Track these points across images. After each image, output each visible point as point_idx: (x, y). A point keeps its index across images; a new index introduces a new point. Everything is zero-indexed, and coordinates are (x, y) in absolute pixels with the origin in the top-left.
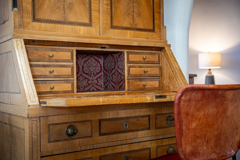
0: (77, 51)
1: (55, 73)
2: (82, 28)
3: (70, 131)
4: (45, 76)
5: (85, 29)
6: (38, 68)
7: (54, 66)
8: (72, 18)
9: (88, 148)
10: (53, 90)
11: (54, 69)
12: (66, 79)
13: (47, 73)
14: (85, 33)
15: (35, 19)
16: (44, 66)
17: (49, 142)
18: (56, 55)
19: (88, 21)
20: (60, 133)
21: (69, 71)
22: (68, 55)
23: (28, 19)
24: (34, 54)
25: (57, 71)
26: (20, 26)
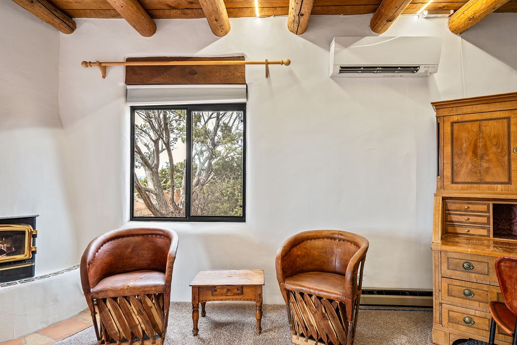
0: (494, 204)
1: (470, 221)
2: (499, 186)
3: (465, 265)
4: (461, 222)
5: (503, 187)
6: (455, 216)
7: (470, 215)
8: (488, 179)
9: (484, 282)
10: (468, 233)
11: (469, 217)
12: (482, 226)
13: (463, 220)
14: (503, 190)
15: (453, 182)
16: (460, 215)
17: (448, 269)
18: (472, 207)
19: (506, 181)
20: (457, 265)
21: (484, 220)
22: (484, 208)
23: (447, 182)
24: (452, 206)
25: (472, 219)
26: (441, 187)
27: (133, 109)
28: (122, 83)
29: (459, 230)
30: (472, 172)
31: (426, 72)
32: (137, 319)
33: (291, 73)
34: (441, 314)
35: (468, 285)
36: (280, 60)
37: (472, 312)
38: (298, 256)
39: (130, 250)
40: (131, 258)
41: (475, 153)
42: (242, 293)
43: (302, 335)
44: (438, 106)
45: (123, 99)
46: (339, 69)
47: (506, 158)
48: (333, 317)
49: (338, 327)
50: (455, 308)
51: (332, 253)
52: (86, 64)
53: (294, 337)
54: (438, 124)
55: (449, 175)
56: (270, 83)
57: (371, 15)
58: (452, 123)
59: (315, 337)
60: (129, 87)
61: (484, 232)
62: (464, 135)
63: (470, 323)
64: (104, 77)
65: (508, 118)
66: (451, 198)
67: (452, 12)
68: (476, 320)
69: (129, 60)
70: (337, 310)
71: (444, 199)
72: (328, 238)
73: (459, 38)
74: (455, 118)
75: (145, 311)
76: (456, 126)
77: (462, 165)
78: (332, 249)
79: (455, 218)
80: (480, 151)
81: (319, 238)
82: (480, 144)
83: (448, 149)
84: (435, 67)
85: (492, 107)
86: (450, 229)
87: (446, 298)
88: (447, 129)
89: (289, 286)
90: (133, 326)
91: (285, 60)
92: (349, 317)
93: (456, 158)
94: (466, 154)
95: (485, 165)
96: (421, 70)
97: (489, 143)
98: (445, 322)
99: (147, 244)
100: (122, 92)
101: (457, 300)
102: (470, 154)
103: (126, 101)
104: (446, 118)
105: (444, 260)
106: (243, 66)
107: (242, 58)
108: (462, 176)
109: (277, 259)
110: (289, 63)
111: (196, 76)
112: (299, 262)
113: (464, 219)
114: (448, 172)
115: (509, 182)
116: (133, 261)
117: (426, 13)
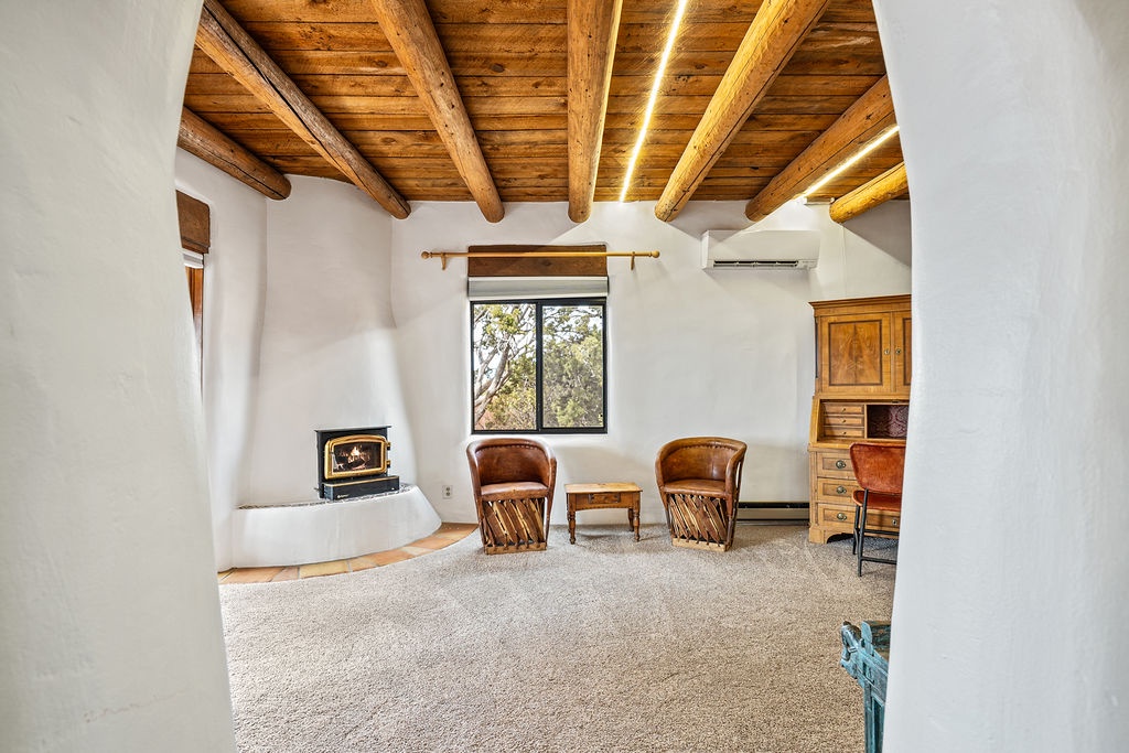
0: (868, 406)
1: (847, 423)
2: (873, 387)
3: (839, 463)
4: (839, 425)
5: (876, 388)
6: (833, 419)
7: (846, 417)
8: (863, 381)
10: (845, 435)
11: (845, 419)
14: (876, 391)
15: (830, 385)
16: (838, 417)
17: (823, 469)
18: (849, 409)
19: (878, 382)
20: (831, 464)
21: (859, 421)
22: (859, 409)
23: (825, 384)
24: (830, 408)
25: (849, 421)
26: (819, 390)
27: (472, 303)
28: (464, 275)
29: (837, 433)
30: (848, 374)
31: (806, 267)
32: (523, 523)
33: (659, 265)
34: (817, 514)
35: (841, 482)
36: (648, 252)
37: (845, 508)
38: (674, 464)
39: (495, 461)
40: (497, 470)
41: (850, 354)
42: (620, 501)
43: (683, 537)
44: (816, 305)
45: (465, 293)
46: (713, 263)
47: (878, 360)
48: (714, 515)
49: (719, 524)
50: (829, 506)
51: (709, 461)
52: (426, 254)
53: (675, 539)
54: (816, 325)
55: (827, 376)
56: (635, 275)
57: (747, 202)
58: (830, 324)
59: (696, 536)
60: (470, 279)
61: (859, 433)
62: (841, 336)
63: (842, 519)
64: (444, 268)
65: (880, 321)
66: (829, 400)
67: (833, 200)
68: (848, 515)
69: (472, 249)
70: (718, 508)
71: (821, 401)
72: (703, 445)
73: (840, 227)
74: (832, 319)
75: (529, 515)
76: (832, 326)
77: (838, 367)
78: (709, 456)
79: (832, 421)
80: (854, 353)
81: (694, 446)
82: (855, 346)
83: (826, 350)
84: (814, 261)
85: (866, 309)
86: (828, 432)
87: (822, 498)
88: (825, 330)
89: (669, 489)
90: (520, 530)
91: (654, 252)
92: (730, 512)
93: (832, 359)
94: (843, 356)
95: (860, 367)
96: (800, 265)
97: (863, 345)
98: (820, 521)
99: (511, 455)
100: (464, 285)
101: (832, 499)
102: (846, 355)
103: (468, 295)
104: (824, 319)
105: (820, 461)
106: (605, 257)
107: (602, 248)
108: (840, 377)
109: (657, 464)
110: (658, 255)
111: (550, 267)
112: (676, 470)
113: (841, 421)
114: (825, 375)
115: (881, 384)
116: (499, 472)
117: (805, 201)
